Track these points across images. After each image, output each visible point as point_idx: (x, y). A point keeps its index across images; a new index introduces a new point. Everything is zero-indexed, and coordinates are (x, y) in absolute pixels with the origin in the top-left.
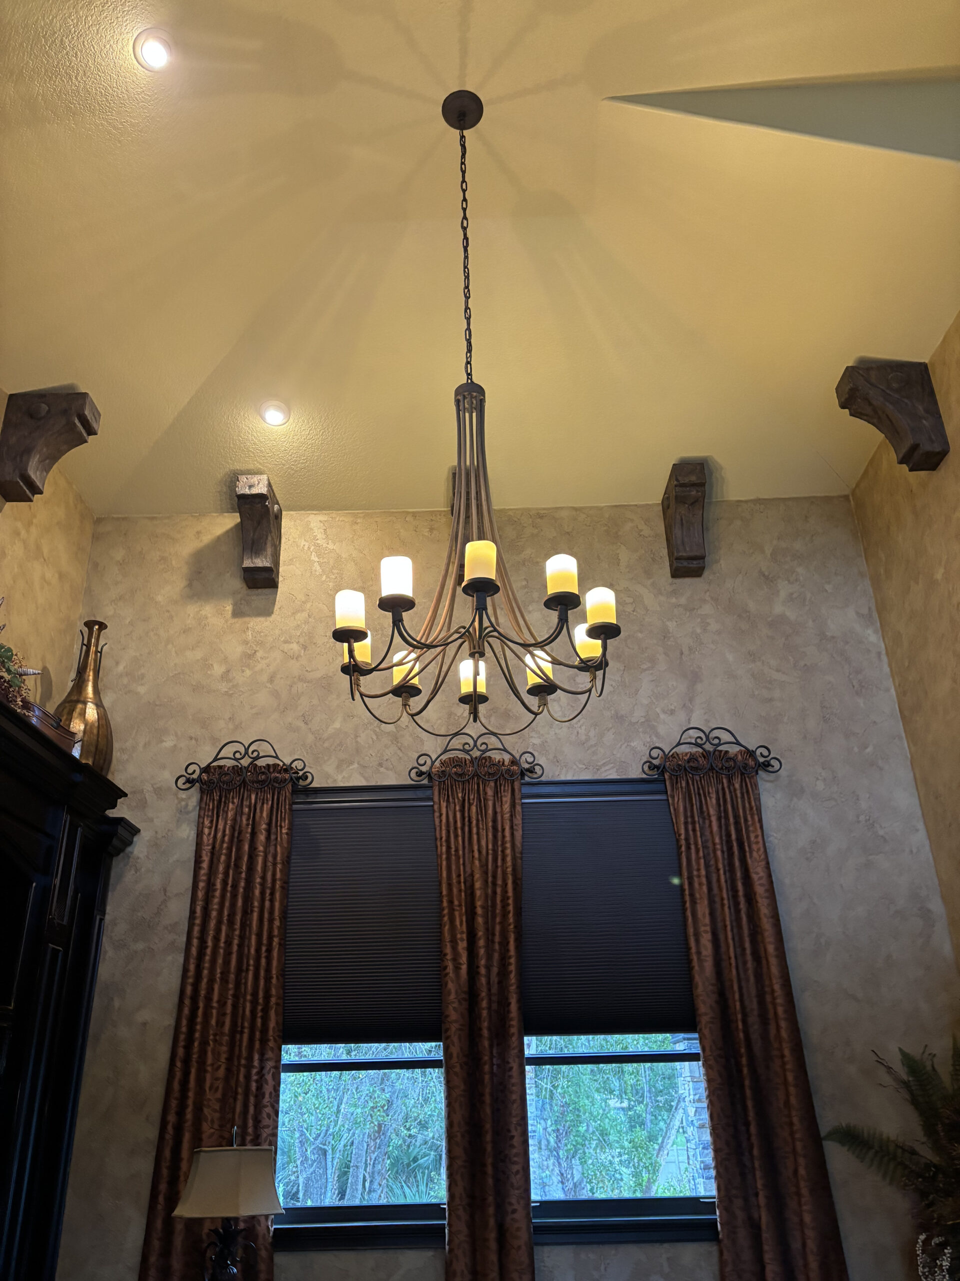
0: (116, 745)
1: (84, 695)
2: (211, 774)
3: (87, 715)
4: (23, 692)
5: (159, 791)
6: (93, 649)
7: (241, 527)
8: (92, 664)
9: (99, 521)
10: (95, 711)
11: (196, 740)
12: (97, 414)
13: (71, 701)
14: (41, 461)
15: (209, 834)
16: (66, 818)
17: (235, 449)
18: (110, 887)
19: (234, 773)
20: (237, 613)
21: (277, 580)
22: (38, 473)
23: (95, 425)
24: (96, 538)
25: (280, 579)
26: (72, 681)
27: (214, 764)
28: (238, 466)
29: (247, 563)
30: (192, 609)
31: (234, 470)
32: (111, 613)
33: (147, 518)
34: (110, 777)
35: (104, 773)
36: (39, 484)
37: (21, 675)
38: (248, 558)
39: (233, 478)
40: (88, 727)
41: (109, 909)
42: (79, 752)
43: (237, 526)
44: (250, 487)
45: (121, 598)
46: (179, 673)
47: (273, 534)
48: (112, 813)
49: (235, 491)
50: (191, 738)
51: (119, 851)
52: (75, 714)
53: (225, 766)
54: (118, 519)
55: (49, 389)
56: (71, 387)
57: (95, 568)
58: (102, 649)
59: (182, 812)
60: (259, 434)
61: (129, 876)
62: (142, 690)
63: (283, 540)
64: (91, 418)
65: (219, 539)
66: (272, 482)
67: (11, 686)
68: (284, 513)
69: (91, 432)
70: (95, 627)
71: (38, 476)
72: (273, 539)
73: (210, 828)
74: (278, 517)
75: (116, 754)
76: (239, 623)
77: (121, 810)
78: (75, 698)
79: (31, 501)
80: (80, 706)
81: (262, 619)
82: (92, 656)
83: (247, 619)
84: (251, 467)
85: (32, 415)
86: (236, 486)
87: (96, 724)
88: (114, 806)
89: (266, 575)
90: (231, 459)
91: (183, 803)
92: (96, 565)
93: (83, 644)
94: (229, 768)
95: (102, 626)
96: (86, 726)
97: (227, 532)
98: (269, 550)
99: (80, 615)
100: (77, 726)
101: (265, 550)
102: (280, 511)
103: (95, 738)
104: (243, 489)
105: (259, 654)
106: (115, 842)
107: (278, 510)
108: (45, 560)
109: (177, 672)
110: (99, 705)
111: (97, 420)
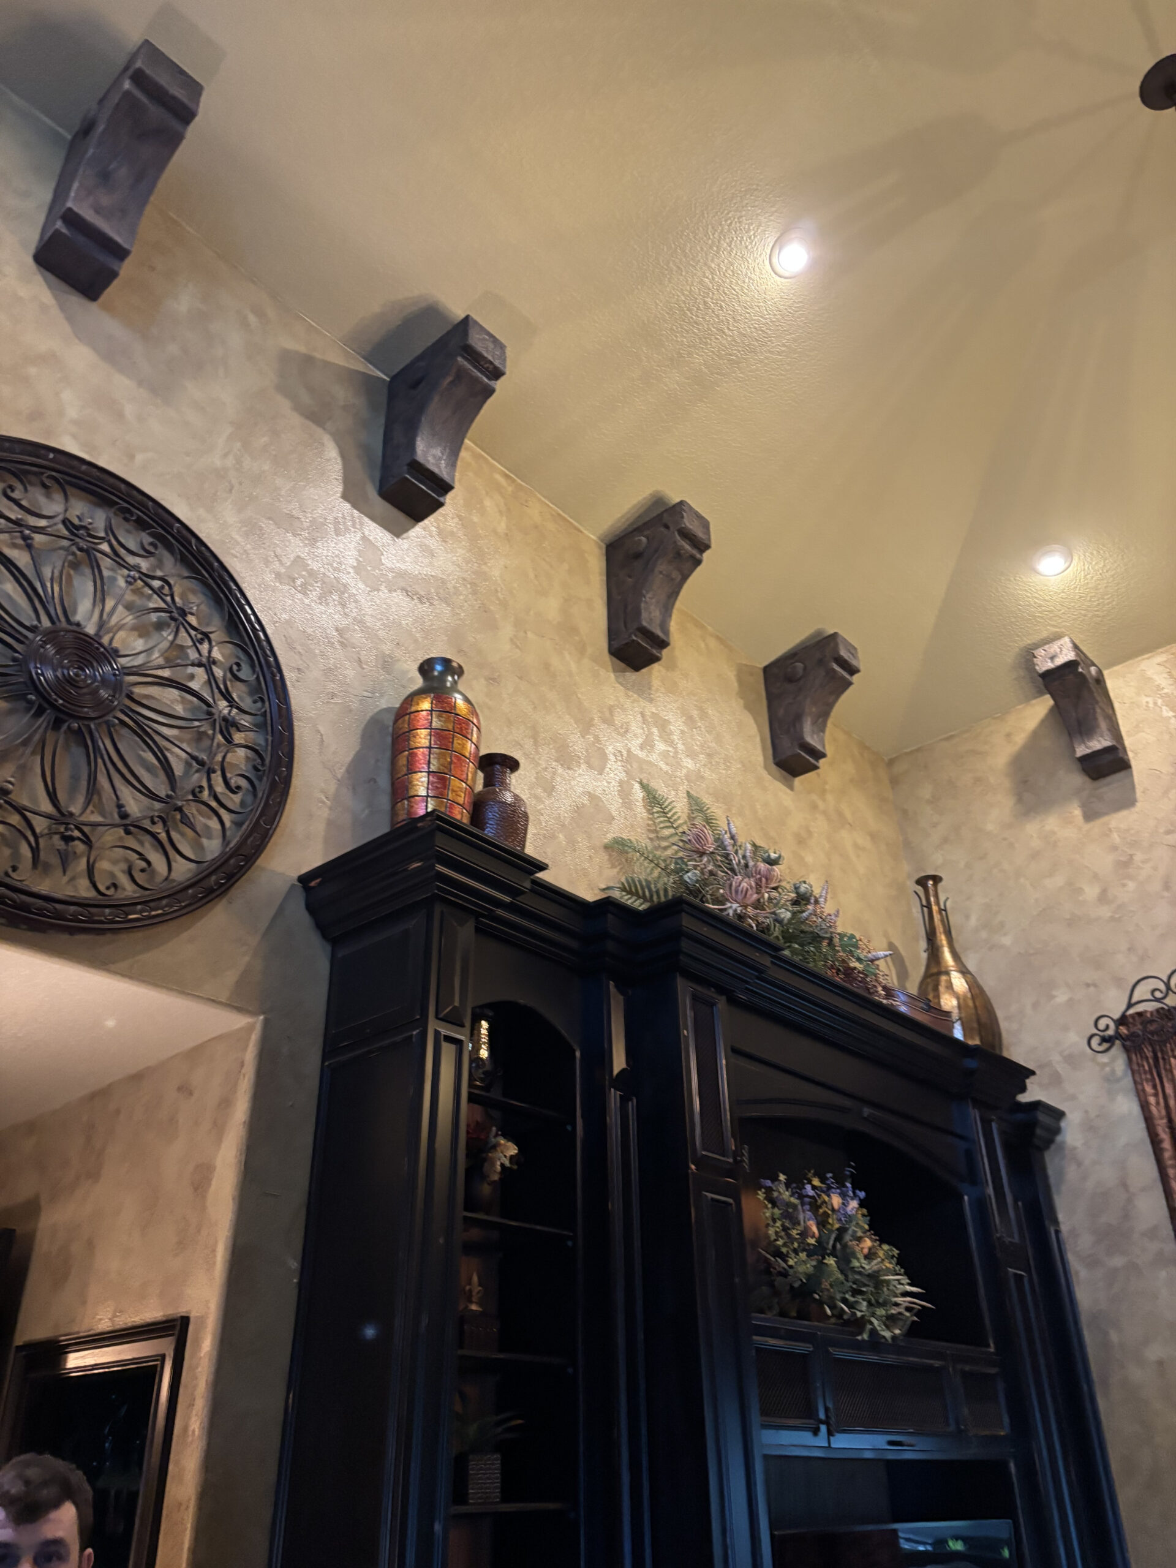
0: (1000, 1014)
1: (943, 964)
2: (1130, 1026)
3: (954, 987)
4: (881, 980)
5: (1071, 1060)
6: (935, 908)
7: (1057, 711)
8: (941, 926)
9: (891, 763)
10: (963, 981)
11: (1095, 985)
12: (852, 650)
13: (932, 975)
14: (814, 723)
15: (1158, 1103)
16: (975, 1114)
17: (1018, 622)
18: (1054, 1189)
19: (1162, 1019)
20: (1090, 816)
21: (1126, 757)
22: (815, 736)
23: (854, 662)
24: (894, 782)
25: (1131, 755)
26: (925, 951)
27: (1131, 1011)
28: (1028, 641)
29: (1081, 751)
30: (1032, 828)
31: (1025, 647)
32: (940, 861)
33: (941, 740)
34: (1005, 1054)
35: (997, 1052)
36: (819, 747)
37: (872, 961)
38: (1080, 744)
39: (1028, 656)
40: (961, 1001)
41: (1061, 1217)
42: (962, 1032)
43: (1052, 711)
44: (1052, 658)
45: (945, 840)
46: (1044, 909)
47: (1101, 704)
48: (1024, 1098)
49: (1035, 669)
50: (1088, 985)
51: (1049, 1142)
52: (942, 989)
53: (1146, 1012)
54: (912, 752)
55: (798, 645)
56: (818, 633)
57: (904, 817)
58: (945, 906)
59: (1110, 1079)
60: (1041, 593)
61: (1072, 1173)
62: (1007, 941)
63: (1116, 705)
64: (849, 657)
65: (1035, 734)
66: (1077, 642)
67: (867, 976)
68: (1106, 673)
69: (853, 671)
70: (928, 882)
71: (817, 739)
72: (1103, 710)
73: (1156, 1095)
74: (1100, 681)
75: (1004, 1025)
76: (1097, 825)
77: (1033, 1093)
78: (934, 972)
79: (816, 768)
80: (944, 978)
81: (1124, 813)
82: (937, 917)
83: (1105, 819)
84: (1045, 634)
85: (791, 679)
86: (1034, 664)
87: (969, 995)
88: (1023, 1089)
89: (1109, 757)
90: (1018, 636)
91: (1108, 1069)
92: (905, 812)
93: (922, 906)
94: (1152, 1013)
95: (937, 879)
96: (958, 998)
97: (1043, 722)
98: (1103, 725)
99: (908, 874)
100: (948, 1003)
101: (1098, 726)
102: (1100, 672)
103: (973, 1011)
104: (1044, 664)
105: (1139, 857)
106: (1039, 1131)
107: (1097, 673)
108: (851, 826)
109: (1041, 909)
110: (964, 972)
111: (855, 655)
